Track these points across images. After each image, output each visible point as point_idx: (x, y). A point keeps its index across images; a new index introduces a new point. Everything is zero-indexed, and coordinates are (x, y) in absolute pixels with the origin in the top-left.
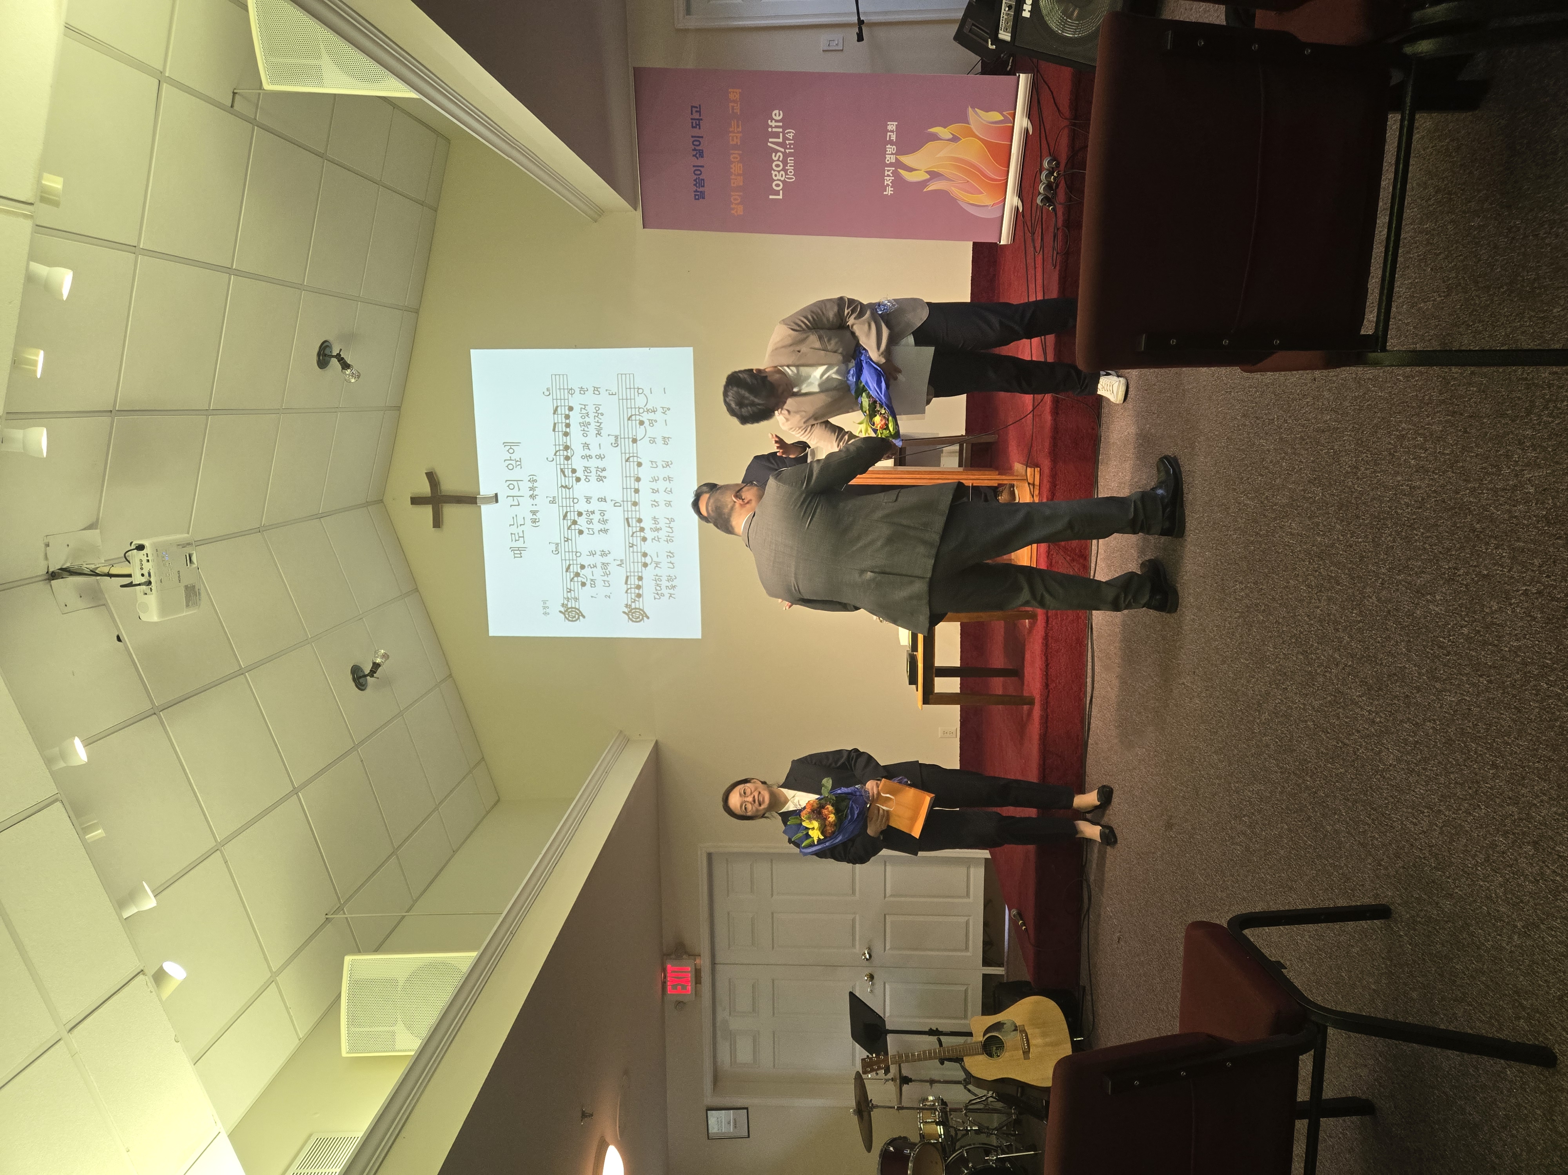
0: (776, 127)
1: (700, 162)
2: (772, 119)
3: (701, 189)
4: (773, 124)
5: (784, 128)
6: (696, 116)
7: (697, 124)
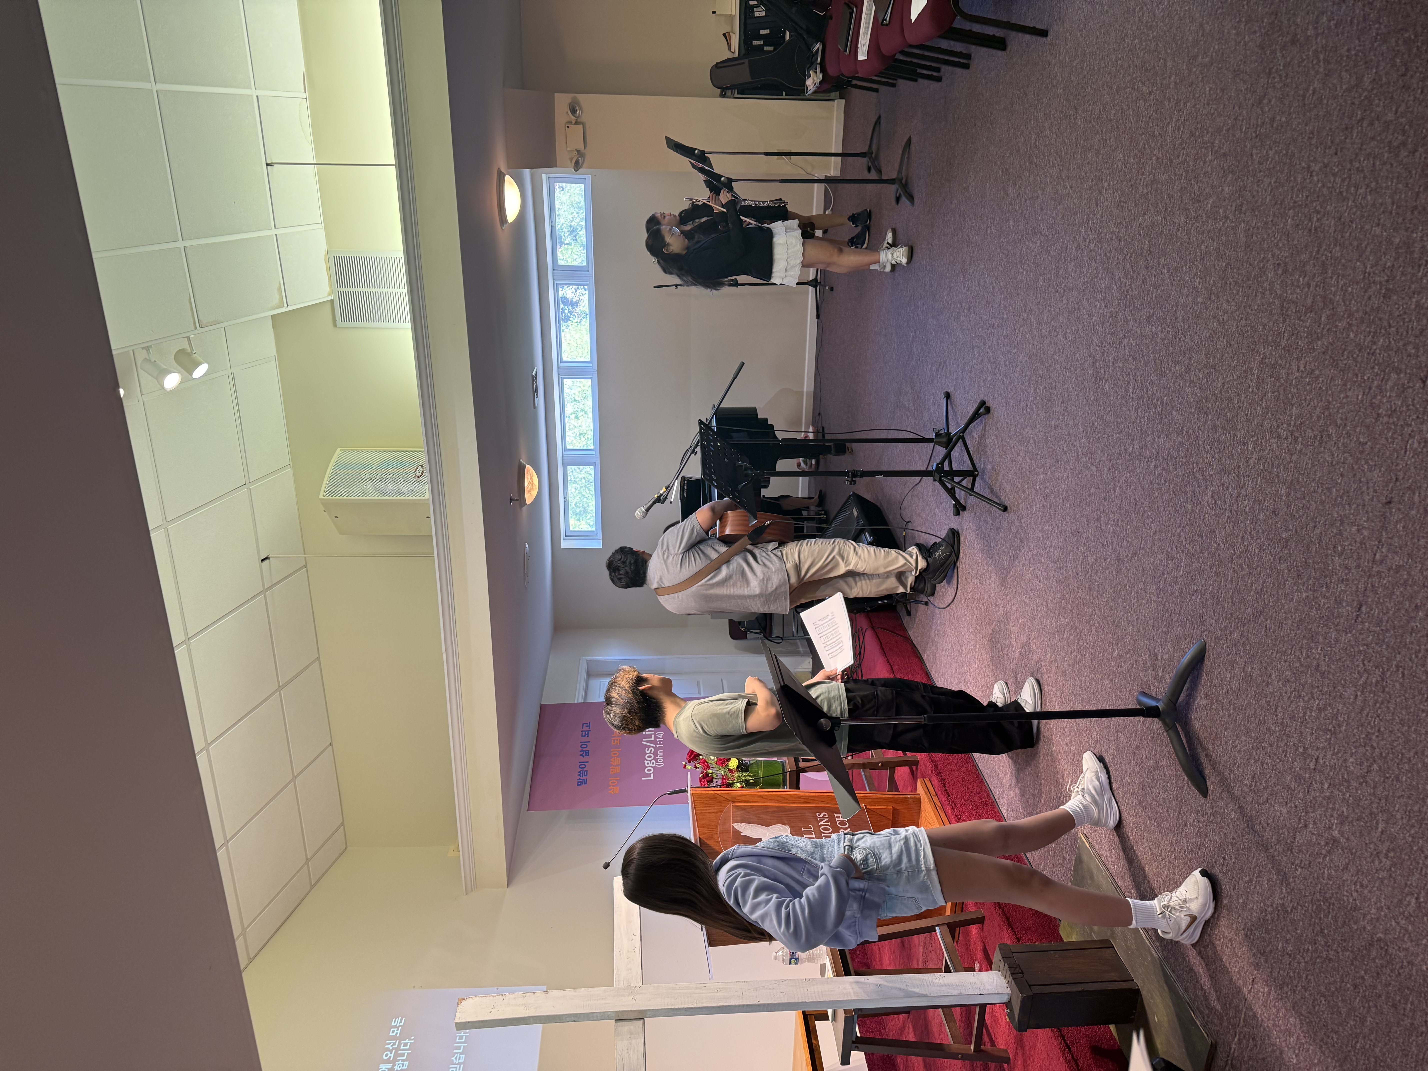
1: (586, 759)
3: (584, 777)
6: (587, 728)
7: (586, 734)
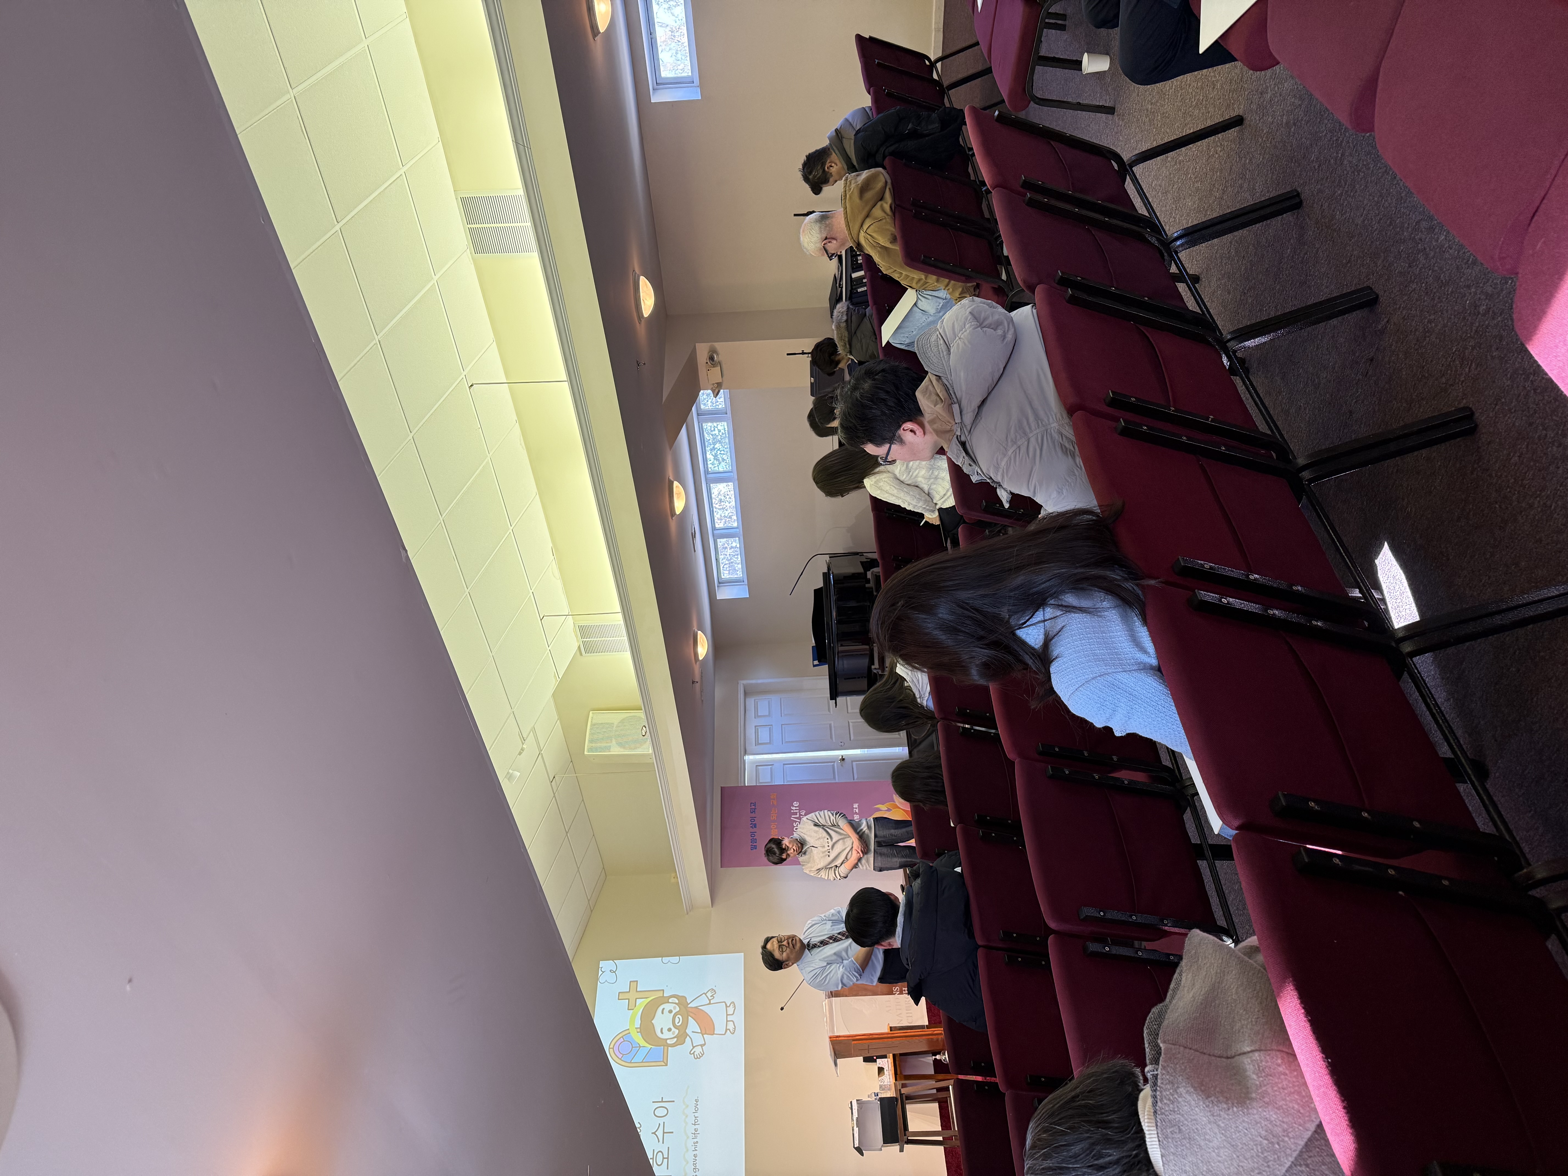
0: (796, 810)
1: (754, 830)
2: (793, 806)
4: (794, 808)
5: (799, 810)
6: (753, 807)
7: (753, 811)
